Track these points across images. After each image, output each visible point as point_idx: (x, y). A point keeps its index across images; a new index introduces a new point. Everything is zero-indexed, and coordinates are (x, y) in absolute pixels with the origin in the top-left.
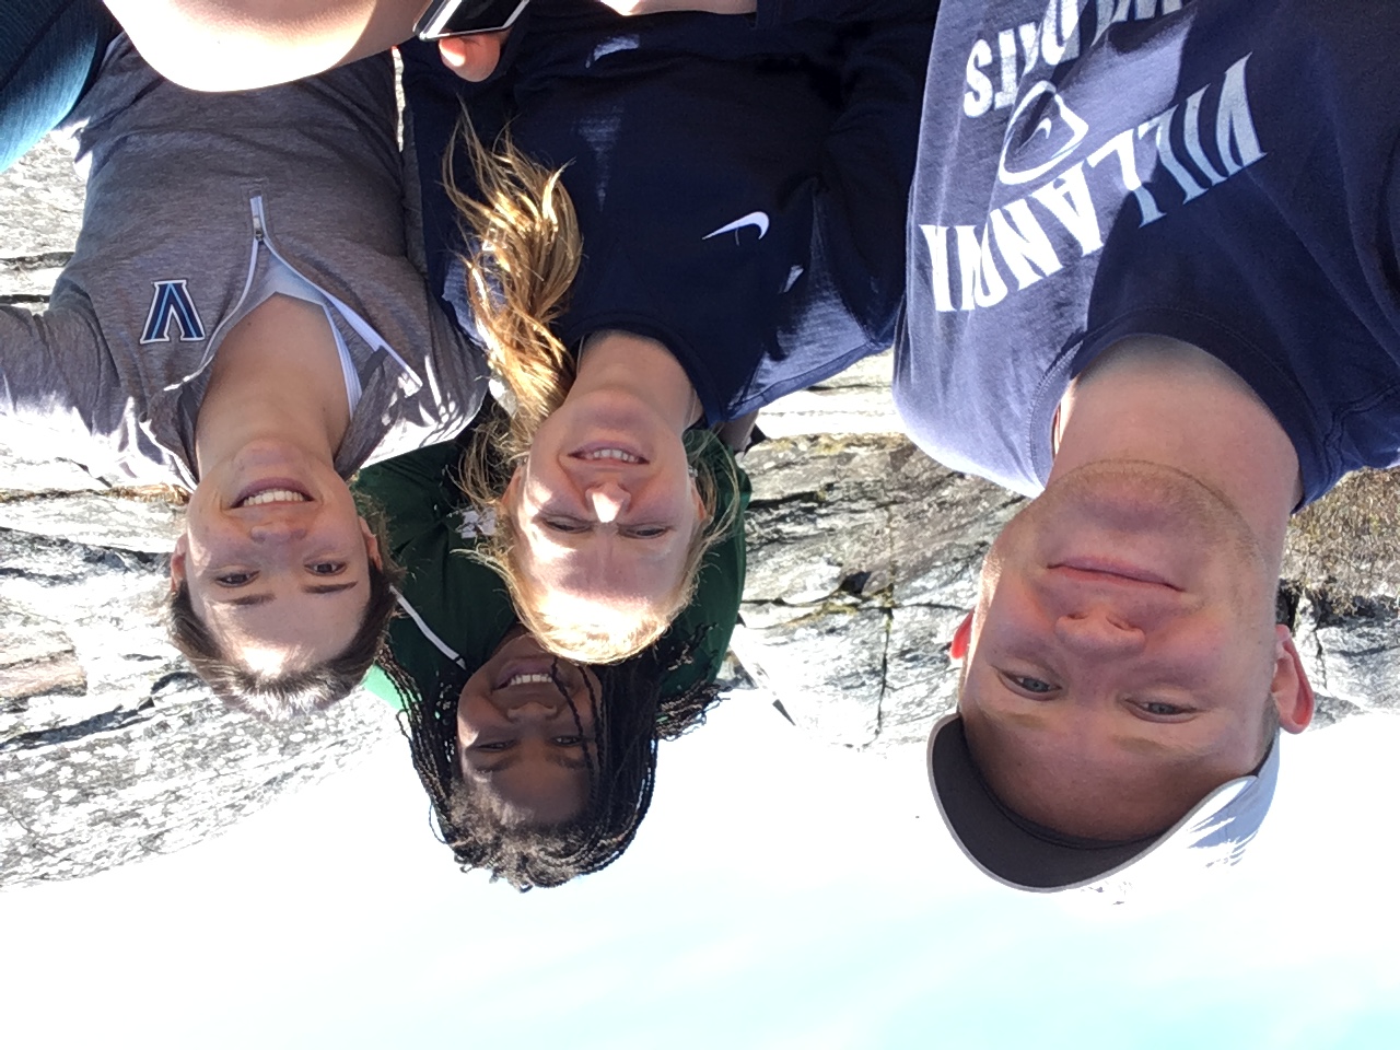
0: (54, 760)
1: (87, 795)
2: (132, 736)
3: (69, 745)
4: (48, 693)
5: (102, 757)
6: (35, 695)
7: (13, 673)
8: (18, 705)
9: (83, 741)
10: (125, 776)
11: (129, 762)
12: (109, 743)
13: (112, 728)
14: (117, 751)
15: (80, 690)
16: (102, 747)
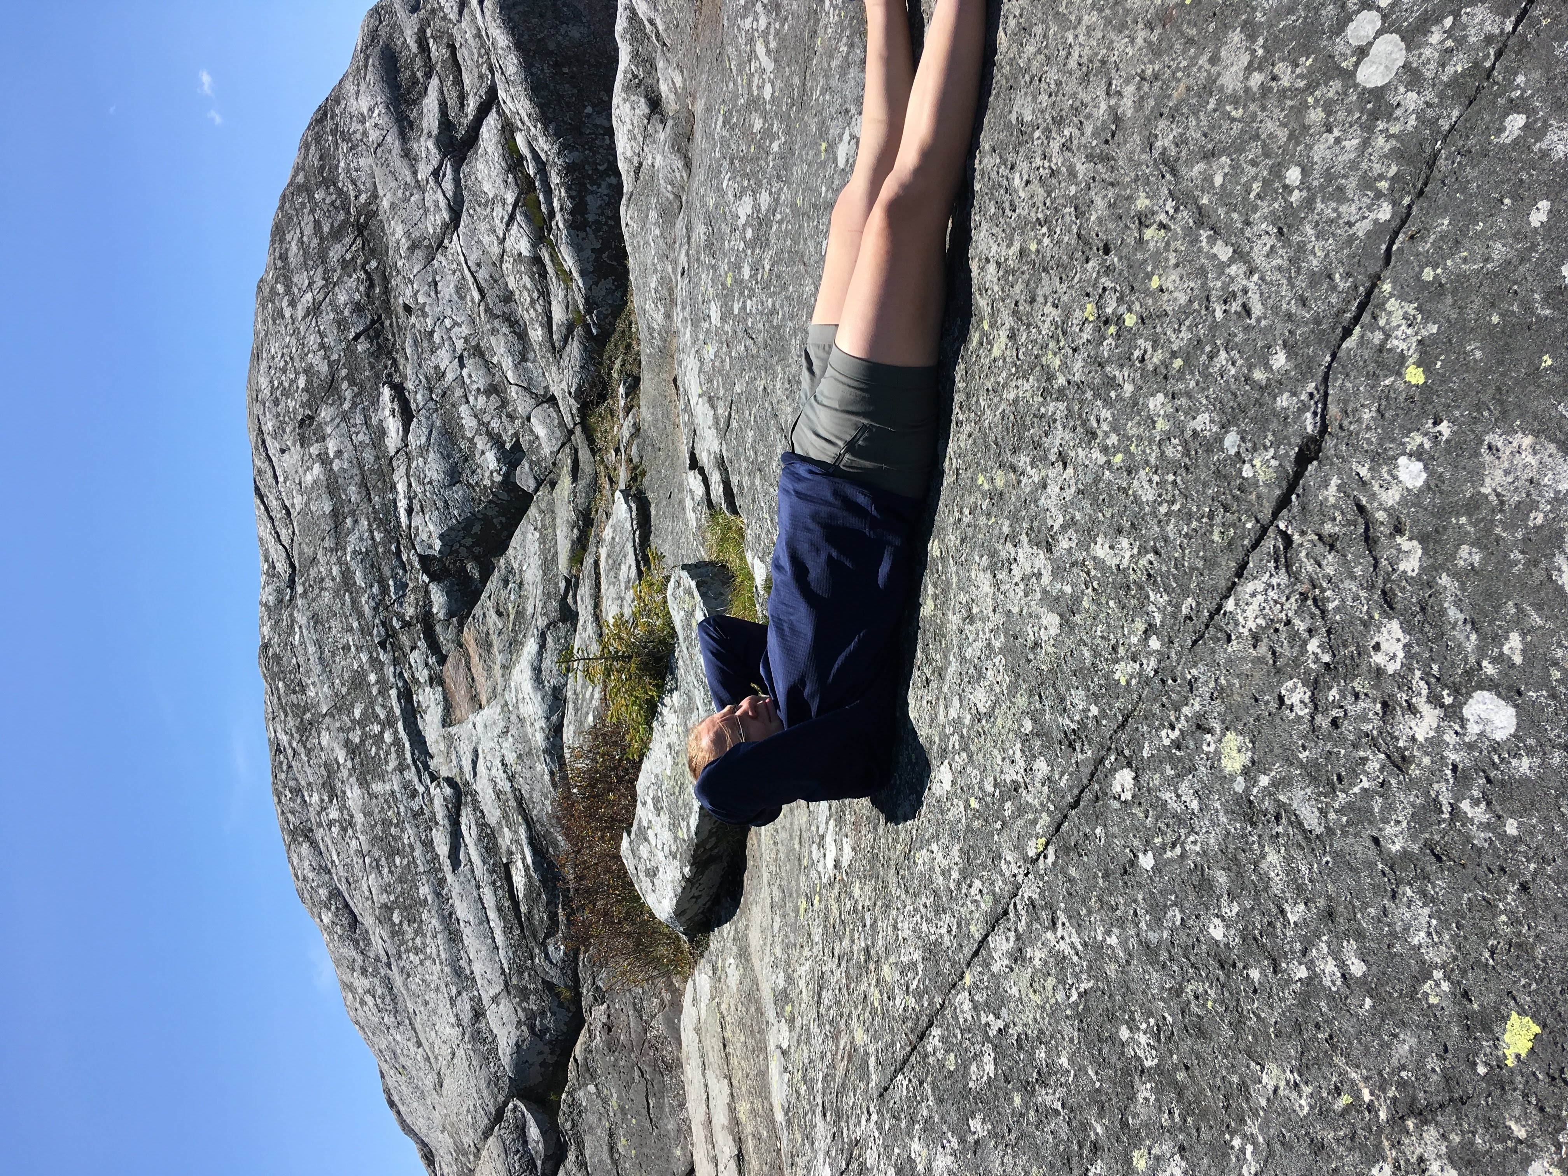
0: (387, 717)
1: (354, 753)
2: (406, 773)
3: (400, 725)
4: (445, 699)
5: (388, 753)
6: (444, 691)
7: (462, 670)
8: (436, 680)
9: (402, 734)
10: (369, 777)
11: (382, 777)
12: (401, 755)
13: (413, 754)
14: (393, 764)
15: (447, 721)
16: (397, 751)
